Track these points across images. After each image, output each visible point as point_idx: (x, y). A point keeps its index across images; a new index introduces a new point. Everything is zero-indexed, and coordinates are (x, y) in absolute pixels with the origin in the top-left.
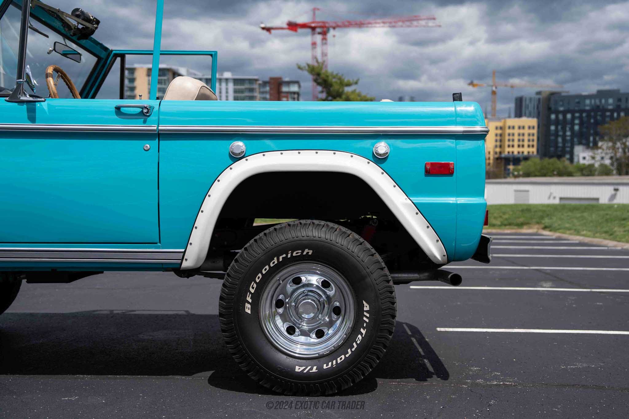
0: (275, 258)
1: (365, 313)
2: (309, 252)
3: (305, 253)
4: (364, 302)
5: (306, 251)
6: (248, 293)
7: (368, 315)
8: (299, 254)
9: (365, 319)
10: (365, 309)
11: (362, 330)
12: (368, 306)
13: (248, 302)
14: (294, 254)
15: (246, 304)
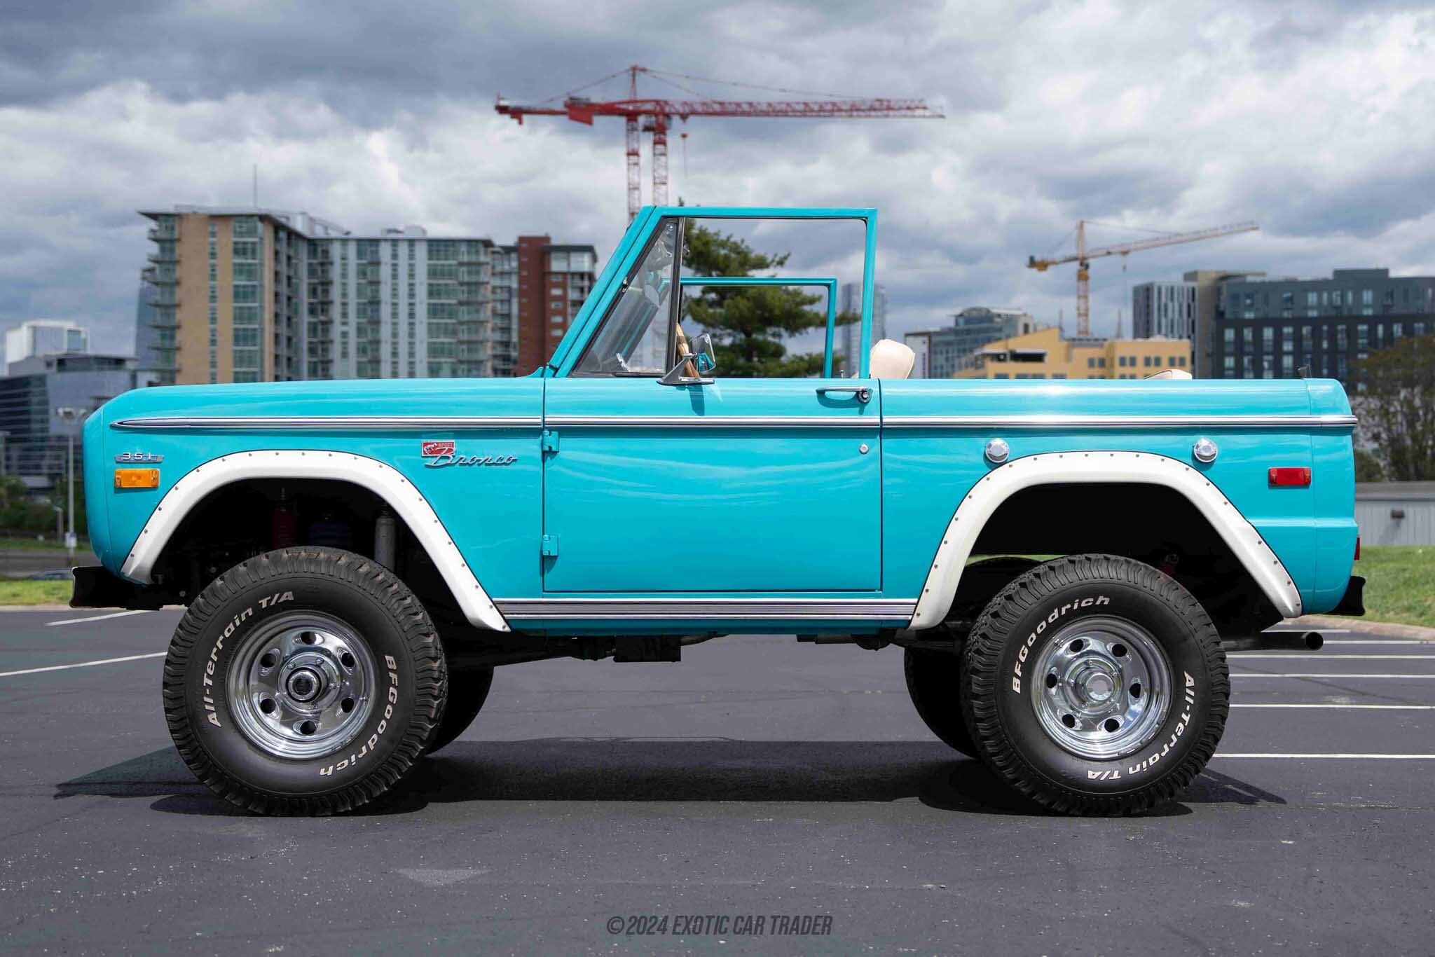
0: (1056, 611)
1: (1188, 691)
2: (1104, 601)
3: (1098, 603)
4: (1186, 675)
5: (1101, 598)
6: (1017, 663)
7: (1192, 693)
8: (1090, 604)
9: (1187, 698)
10: (1188, 684)
11: (1184, 716)
12: (1192, 680)
13: (1017, 676)
14: (1083, 604)
15: (1014, 678)
